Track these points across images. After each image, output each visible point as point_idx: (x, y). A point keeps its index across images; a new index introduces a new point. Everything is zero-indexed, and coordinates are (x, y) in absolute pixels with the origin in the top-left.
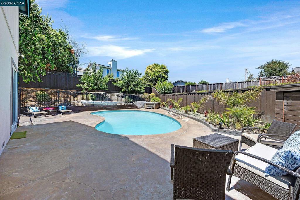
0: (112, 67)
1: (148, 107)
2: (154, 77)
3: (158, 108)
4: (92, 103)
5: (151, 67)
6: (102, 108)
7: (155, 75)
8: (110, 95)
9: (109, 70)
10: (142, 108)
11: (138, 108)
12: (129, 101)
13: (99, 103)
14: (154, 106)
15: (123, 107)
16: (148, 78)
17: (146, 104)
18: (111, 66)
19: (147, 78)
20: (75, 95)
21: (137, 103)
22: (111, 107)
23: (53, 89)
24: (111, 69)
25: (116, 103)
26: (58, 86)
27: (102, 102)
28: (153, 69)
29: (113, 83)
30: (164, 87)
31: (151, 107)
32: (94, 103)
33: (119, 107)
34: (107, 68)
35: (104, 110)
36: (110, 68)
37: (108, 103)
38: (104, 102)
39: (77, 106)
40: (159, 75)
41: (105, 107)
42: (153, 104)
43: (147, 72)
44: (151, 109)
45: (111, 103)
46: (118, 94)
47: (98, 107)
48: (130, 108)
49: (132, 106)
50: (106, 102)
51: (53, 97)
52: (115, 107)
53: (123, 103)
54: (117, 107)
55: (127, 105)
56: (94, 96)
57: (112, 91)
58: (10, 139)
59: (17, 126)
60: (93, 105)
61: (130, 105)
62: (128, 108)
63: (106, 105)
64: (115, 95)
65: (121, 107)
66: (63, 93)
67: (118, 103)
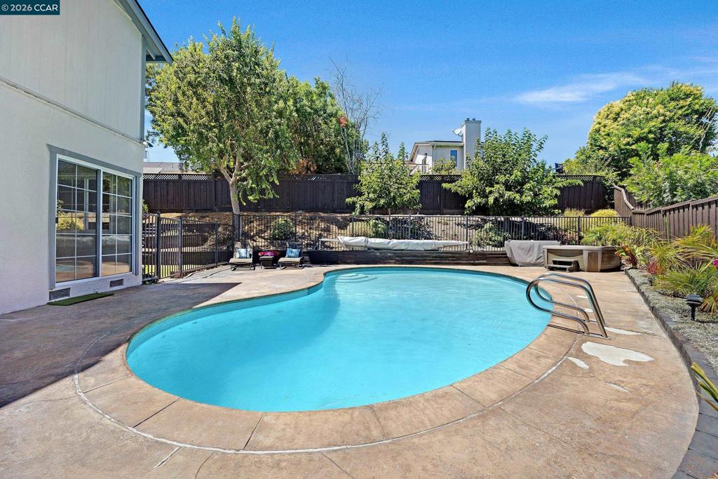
0: (464, 141)
1: (555, 262)
2: (628, 144)
3: (602, 271)
4: (363, 244)
5: (616, 109)
6: (390, 258)
7: (629, 136)
8: (434, 222)
9: (458, 150)
10: (534, 265)
11: (515, 265)
12: (490, 240)
13: (380, 243)
14: (584, 261)
15: (459, 259)
16: (601, 152)
17: (549, 251)
18: (463, 139)
19: (594, 155)
20: (342, 226)
21: (514, 247)
22: (418, 256)
23: (309, 212)
24: (462, 147)
25: (432, 244)
26: (320, 205)
27: (389, 242)
28: (624, 115)
29: (445, 185)
30: (670, 176)
31: (569, 263)
32: (369, 245)
33: (441, 257)
34: (451, 147)
35: (395, 263)
36: (461, 144)
37: (409, 244)
38: (395, 241)
39: (337, 250)
40: (650, 132)
41: (398, 257)
42: (581, 252)
43: (598, 131)
44: (564, 270)
45: (417, 244)
46: (462, 219)
47: (378, 254)
48: (485, 262)
49: (490, 258)
50: (401, 243)
51: (299, 230)
52: (429, 256)
53: (460, 245)
54: (436, 257)
55: (471, 251)
56: (381, 226)
57: (445, 211)
58: (49, 304)
59: (144, 283)
60: (369, 249)
61: (485, 254)
62: (477, 262)
63: (403, 250)
64: (451, 222)
65: (451, 257)
66: (323, 219)
67: (439, 244)
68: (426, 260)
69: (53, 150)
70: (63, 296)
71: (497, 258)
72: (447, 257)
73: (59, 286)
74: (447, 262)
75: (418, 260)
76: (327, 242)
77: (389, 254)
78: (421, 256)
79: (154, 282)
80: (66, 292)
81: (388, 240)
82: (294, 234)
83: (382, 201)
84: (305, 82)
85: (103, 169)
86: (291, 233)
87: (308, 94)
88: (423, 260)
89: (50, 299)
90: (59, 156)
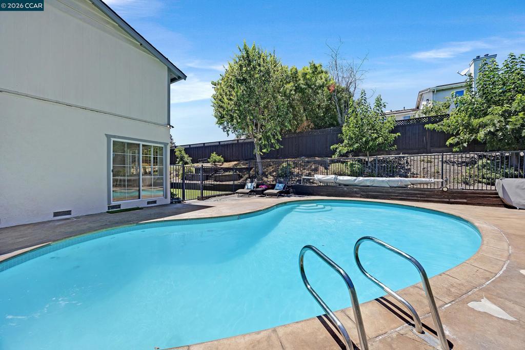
4: (333, 181)
8: (417, 162)
11: (511, 207)
13: (348, 180)
15: (428, 196)
22: (382, 192)
23: (308, 157)
27: (356, 180)
29: (428, 126)
32: (338, 181)
34: (456, 88)
35: (361, 197)
37: (374, 181)
38: (361, 178)
41: (363, 192)
45: (383, 181)
46: (452, 156)
47: (345, 189)
48: (465, 201)
49: (470, 197)
50: (367, 180)
51: (296, 171)
52: (394, 193)
53: (433, 182)
54: (401, 193)
55: (445, 189)
56: (357, 166)
57: (432, 150)
58: (107, 212)
59: (172, 203)
60: (340, 185)
61: (465, 193)
62: (453, 200)
63: (368, 186)
64: (436, 161)
65: (419, 194)
66: (315, 162)
67: (406, 181)
68: (392, 196)
69: (109, 137)
70: (117, 208)
71: (483, 197)
72: (416, 194)
73: (113, 203)
74: (415, 198)
75: (383, 195)
76: (311, 179)
77: (355, 190)
78: (386, 192)
79: (180, 202)
80: (119, 206)
81: (355, 178)
82: (291, 173)
83: (356, 146)
84: (303, 67)
85: (141, 143)
86: (290, 172)
87: (305, 75)
88: (388, 196)
89: (109, 209)
90: (113, 139)
